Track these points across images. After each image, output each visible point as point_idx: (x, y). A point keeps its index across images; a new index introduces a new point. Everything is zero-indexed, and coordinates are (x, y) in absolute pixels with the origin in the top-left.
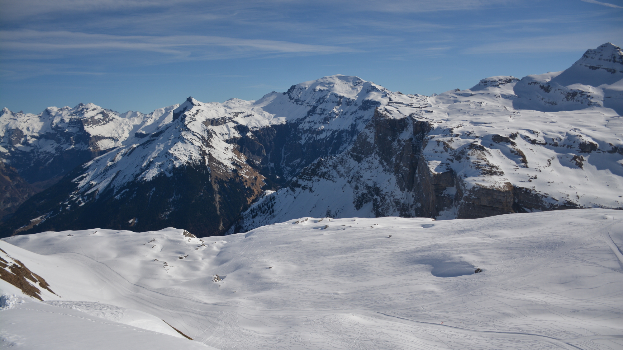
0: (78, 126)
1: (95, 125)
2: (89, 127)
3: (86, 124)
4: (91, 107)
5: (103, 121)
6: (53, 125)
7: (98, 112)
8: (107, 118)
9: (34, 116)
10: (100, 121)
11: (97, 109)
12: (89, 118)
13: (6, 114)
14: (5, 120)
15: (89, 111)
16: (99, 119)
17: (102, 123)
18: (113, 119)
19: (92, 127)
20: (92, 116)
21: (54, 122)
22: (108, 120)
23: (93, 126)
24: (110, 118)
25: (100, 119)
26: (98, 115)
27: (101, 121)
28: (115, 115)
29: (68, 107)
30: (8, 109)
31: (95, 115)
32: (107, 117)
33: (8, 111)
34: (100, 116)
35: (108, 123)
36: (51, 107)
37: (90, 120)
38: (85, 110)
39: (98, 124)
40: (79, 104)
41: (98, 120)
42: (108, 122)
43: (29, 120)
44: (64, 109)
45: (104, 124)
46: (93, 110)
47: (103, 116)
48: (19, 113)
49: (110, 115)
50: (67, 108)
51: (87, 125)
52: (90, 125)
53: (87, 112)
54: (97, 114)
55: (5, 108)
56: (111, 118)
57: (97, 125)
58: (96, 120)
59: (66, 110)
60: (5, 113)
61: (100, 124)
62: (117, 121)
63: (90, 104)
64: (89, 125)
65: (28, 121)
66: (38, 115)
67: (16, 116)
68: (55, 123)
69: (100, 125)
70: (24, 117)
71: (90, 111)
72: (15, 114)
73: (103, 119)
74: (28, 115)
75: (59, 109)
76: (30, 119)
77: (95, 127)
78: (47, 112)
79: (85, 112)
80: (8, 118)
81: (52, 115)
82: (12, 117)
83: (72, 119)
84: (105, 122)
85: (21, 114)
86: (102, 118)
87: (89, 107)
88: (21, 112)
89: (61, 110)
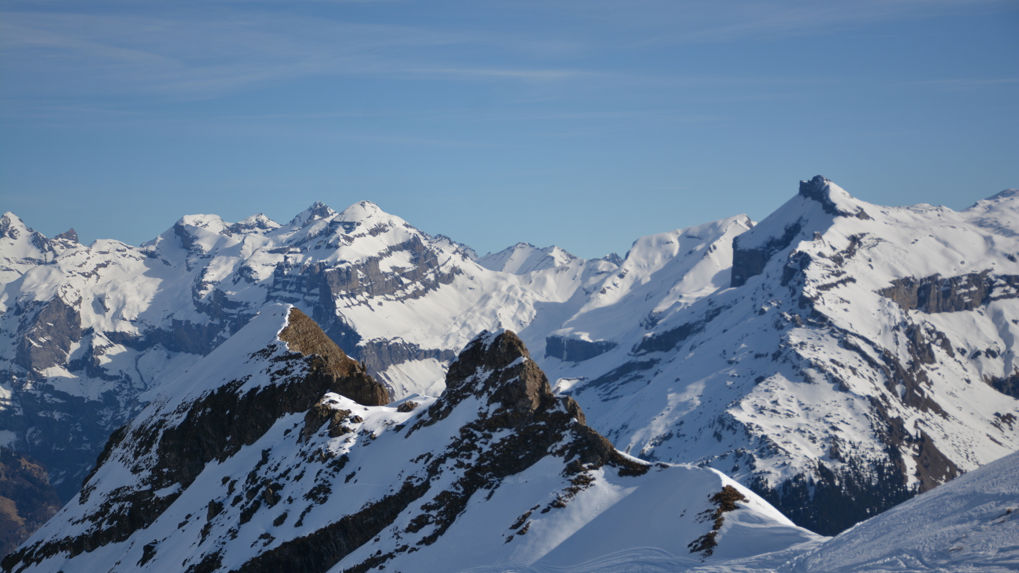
0: (307, 298)
1: (378, 298)
2: (355, 302)
3: (343, 293)
4: (364, 219)
5: (414, 282)
6: (202, 292)
7: (394, 243)
8: (430, 270)
9: (128, 252)
10: (401, 282)
11: (389, 228)
12: (358, 267)
13: (12, 241)
14: (6, 264)
15: (359, 236)
16: (397, 274)
17: (410, 290)
18: (456, 276)
19: (366, 303)
20: (370, 259)
21: (208, 278)
22: (431, 277)
23: (370, 301)
24: (442, 269)
25: (401, 270)
26: (393, 253)
27: (405, 281)
28: (465, 256)
29: (264, 218)
30: (21, 220)
31: (382, 256)
32: (430, 265)
33: (19, 229)
34: (402, 260)
35: (431, 291)
36: (198, 217)
37: (360, 274)
38: (341, 231)
39: (392, 293)
40: (310, 209)
41: (392, 274)
42: (434, 286)
43: (104, 266)
44: (247, 227)
45: (416, 295)
46: (374, 232)
47: (412, 261)
48: (60, 239)
49: (441, 260)
50: (261, 225)
51: (347, 296)
52: (359, 297)
53: (350, 240)
54: (392, 249)
55: (9, 215)
56: (445, 270)
57: (389, 296)
58: (386, 275)
59: (257, 229)
60: (7, 234)
61: (399, 293)
62: (470, 283)
63: (363, 205)
64: (354, 296)
65: (101, 271)
66: (142, 249)
67: (51, 249)
68: (212, 283)
69: (397, 299)
70: (88, 252)
71: (363, 235)
72: (46, 240)
73: (414, 271)
74: (103, 244)
75: (229, 224)
76: (108, 262)
77: (380, 304)
78: (179, 238)
79: (342, 240)
80: (19, 260)
81: (201, 251)
82: (34, 253)
83: (287, 265)
84: (422, 287)
85: (70, 242)
86: (410, 267)
87: (357, 220)
88: (70, 235)
89: (236, 229)
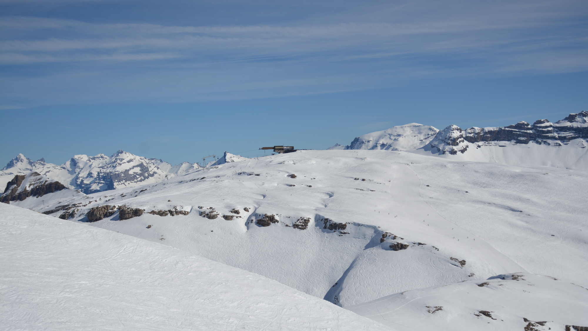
0: (106, 182)
1: (128, 182)
2: (120, 183)
3: (116, 181)
4: (126, 158)
5: (140, 176)
6: (78, 180)
7: (135, 165)
8: (146, 173)
9: (57, 167)
10: (136, 177)
11: (134, 160)
12: (122, 173)
13: (21, 163)
14: (19, 171)
15: (124, 163)
16: (135, 174)
17: (139, 179)
18: (155, 174)
19: (124, 184)
20: (126, 170)
21: (80, 176)
22: (147, 175)
23: (125, 183)
24: (150, 172)
25: (136, 173)
26: (135, 168)
27: (138, 176)
28: (158, 168)
29: (103, 155)
30: (24, 156)
31: (130, 169)
32: (146, 171)
33: (24, 159)
34: (138, 170)
35: (146, 179)
36: (79, 156)
37: (123, 175)
38: (119, 161)
39: (133, 180)
40: (118, 152)
41: (133, 174)
42: (148, 178)
43: (48, 172)
44: (97, 158)
45: (141, 181)
46: (129, 162)
47: (140, 170)
48: (39, 161)
49: (150, 169)
50: (102, 157)
51: (118, 182)
52: (122, 182)
53: (120, 164)
54: (134, 167)
55: (21, 154)
56: (151, 173)
57: (132, 181)
58: (131, 175)
59: (100, 158)
60: (20, 161)
61: (136, 180)
62: (159, 177)
63: (126, 153)
64: (120, 181)
65: (47, 174)
66: (61, 166)
67: (34, 165)
68: (82, 177)
69: (135, 182)
70: (43, 168)
71: (125, 163)
72: (32, 163)
73: (141, 173)
74: (48, 165)
75: (91, 157)
76: (50, 171)
77: (129, 184)
78: (73, 162)
79: (118, 165)
80: (24, 169)
81: (79, 167)
82: (29, 167)
83: (101, 173)
84: (143, 178)
85: (42, 162)
86: (139, 172)
87: (124, 158)
88: (42, 160)
89: (94, 159)
